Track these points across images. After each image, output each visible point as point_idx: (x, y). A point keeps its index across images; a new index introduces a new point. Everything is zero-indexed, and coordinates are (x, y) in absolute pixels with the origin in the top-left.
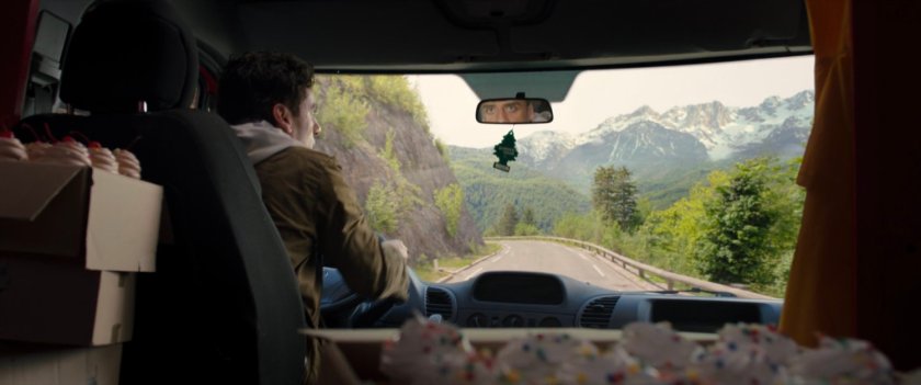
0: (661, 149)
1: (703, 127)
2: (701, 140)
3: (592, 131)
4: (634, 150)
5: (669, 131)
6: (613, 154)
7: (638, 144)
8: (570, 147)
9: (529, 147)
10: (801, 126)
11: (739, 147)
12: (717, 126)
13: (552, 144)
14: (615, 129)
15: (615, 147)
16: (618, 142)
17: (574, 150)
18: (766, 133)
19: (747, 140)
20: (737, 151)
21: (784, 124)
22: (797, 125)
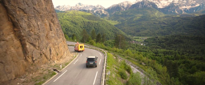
0: (149, 6)
1: (157, 1)
2: (156, 4)
3: (135, 1)
4: (144, 6)
5: (150, 2)
6: (139, 7)
7: (144, 5)
8: (131, 5)
9: (123, 4)
10: (175, 3)
11: (164, 6)
12: (159, 1)
13: (128, 4)
14: (140, 1)
15: (140, 5)
16: (140, 4)
17: (132, 5)
18: (169, 4)
19: (165, 5)
20: (163, 7)
21: (172, 2)
22: (174, 2)
